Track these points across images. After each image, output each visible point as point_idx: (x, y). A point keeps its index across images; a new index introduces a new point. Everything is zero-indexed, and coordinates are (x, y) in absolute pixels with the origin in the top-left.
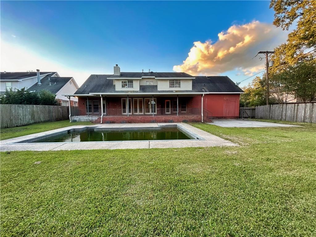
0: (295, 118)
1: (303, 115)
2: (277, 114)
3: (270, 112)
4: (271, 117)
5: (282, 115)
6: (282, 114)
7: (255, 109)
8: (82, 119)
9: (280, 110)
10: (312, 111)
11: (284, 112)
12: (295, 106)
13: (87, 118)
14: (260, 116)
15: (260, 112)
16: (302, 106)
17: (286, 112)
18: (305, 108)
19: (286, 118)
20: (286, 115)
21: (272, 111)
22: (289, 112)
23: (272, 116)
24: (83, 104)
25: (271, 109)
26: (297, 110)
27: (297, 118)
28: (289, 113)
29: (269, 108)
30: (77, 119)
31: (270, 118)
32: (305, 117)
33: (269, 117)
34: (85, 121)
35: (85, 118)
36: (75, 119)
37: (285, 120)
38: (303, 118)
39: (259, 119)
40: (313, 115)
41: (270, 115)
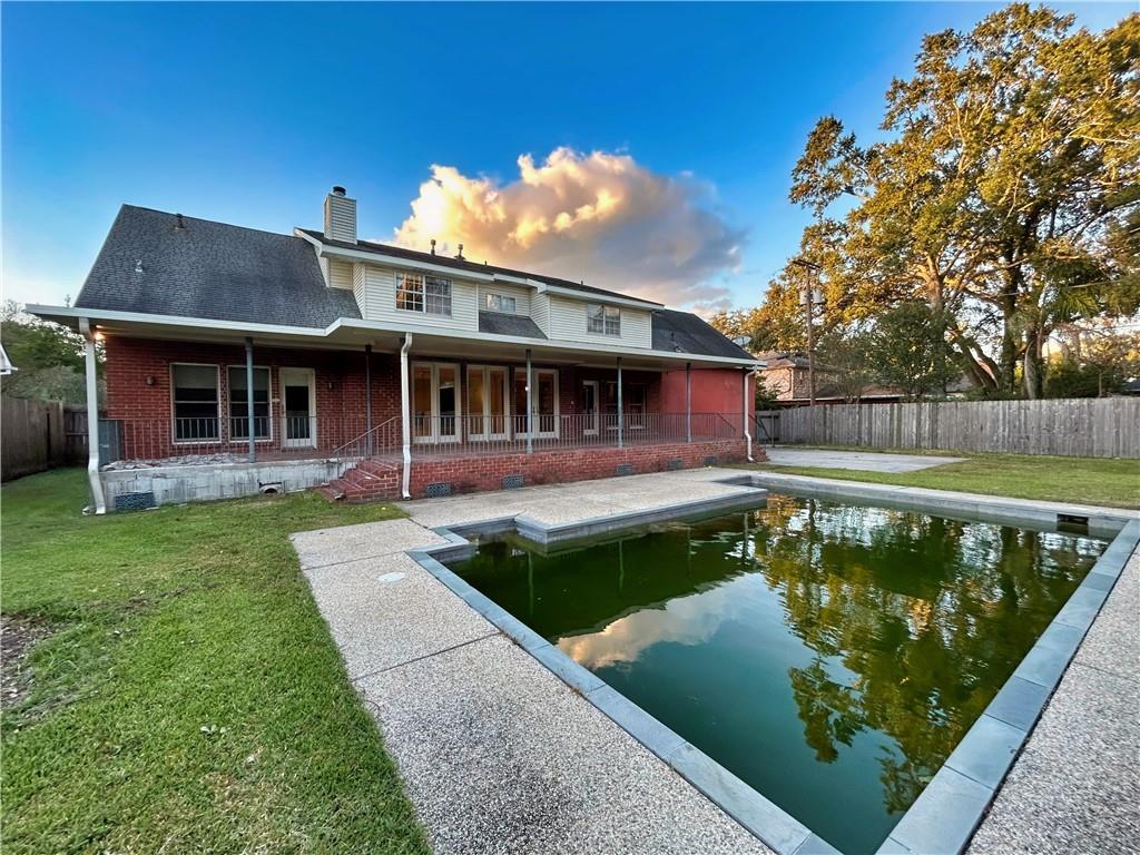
0: (895, 438)
1: (914, 430)
2: (845, 429)
3: (825, 423)
4: (828, 438)
5: (860, 433)
6: (860, 428)
7: (777, 417)
8: (200, 481)
9: (854, 419)
10: (934, 421)
11: (865, 425)
12: (892, 409)
13: (242, 475)
14: (794, 435)
15: (795, 425)
16: (910, 409)
17: (870, 423)
18: (919, 414)
19: (870, 439)
20: (870, 433)
21: (832, 422)
22: (879, 423)
23: (831, 436)
24: (155, 383)
25: (828, 416)
26: (899, 421)
27: (899, 439)
28: (878, 427)
29: (821, 414)
30: (159, 488)
31: (825, 441)
32: (919, 435)
33: (825, 437)
34: (229, 493)
35: (227, 475)
36: (142, 486)
37: (870, 444)
38: (914, 437)
39: (792, 443)
40: (939, 431)
41: (825, 432)
